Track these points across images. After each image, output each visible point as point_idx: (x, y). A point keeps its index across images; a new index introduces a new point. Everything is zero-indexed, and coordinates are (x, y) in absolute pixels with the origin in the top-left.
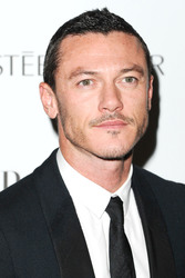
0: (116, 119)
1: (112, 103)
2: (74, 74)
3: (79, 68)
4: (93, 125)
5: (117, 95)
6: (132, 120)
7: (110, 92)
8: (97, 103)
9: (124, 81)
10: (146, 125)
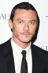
0: (27, 33)
1: (27, 29)
2: (18, 20)
3: (20, 18)
4: (21, 34)
5: (28, 27)
6: (31, 34)
7: (26, 26)
8: (23, 28)
9: (30, 23)
10: (34, 34)
